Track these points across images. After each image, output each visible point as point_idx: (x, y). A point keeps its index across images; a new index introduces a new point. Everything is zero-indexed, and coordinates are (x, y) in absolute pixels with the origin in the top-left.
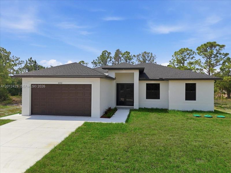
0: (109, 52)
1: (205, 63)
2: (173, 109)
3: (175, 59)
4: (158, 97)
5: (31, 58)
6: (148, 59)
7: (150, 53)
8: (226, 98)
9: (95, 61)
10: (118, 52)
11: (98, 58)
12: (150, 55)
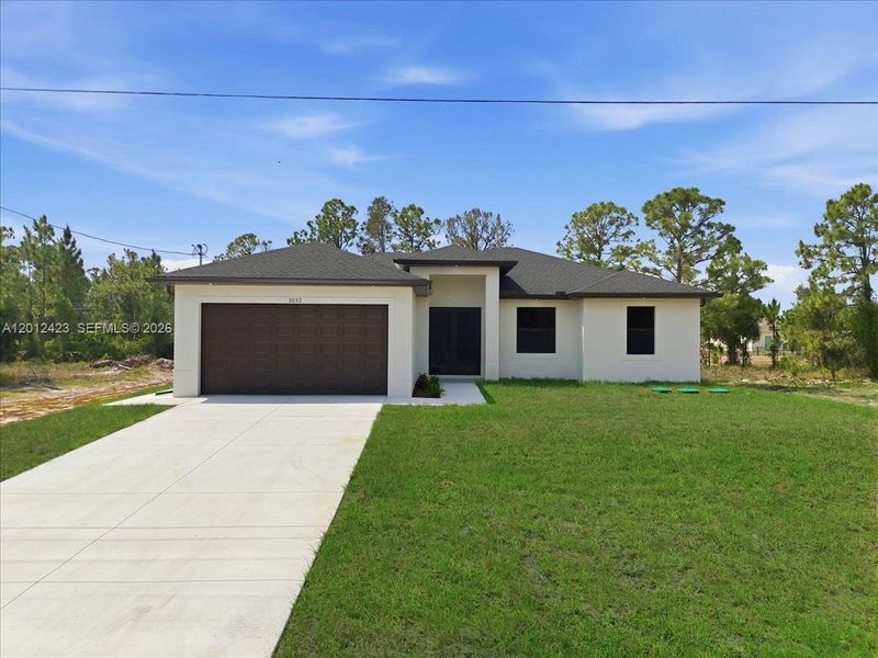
0: (347, 205)
1: (668, 253)
2: (593, 379)
3: (576, 239)
4: (550, 348)
5: (45, 217)
6: (485, 235)
7: (491, 214)
8: (726, 363)
9: (299, 236)
10: (380, 207)
11: (309, 224)
12: (493, 219)
